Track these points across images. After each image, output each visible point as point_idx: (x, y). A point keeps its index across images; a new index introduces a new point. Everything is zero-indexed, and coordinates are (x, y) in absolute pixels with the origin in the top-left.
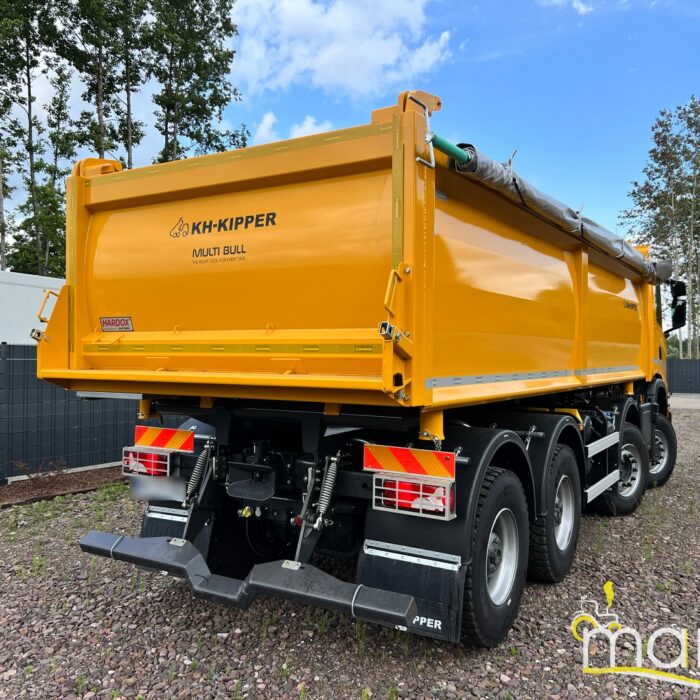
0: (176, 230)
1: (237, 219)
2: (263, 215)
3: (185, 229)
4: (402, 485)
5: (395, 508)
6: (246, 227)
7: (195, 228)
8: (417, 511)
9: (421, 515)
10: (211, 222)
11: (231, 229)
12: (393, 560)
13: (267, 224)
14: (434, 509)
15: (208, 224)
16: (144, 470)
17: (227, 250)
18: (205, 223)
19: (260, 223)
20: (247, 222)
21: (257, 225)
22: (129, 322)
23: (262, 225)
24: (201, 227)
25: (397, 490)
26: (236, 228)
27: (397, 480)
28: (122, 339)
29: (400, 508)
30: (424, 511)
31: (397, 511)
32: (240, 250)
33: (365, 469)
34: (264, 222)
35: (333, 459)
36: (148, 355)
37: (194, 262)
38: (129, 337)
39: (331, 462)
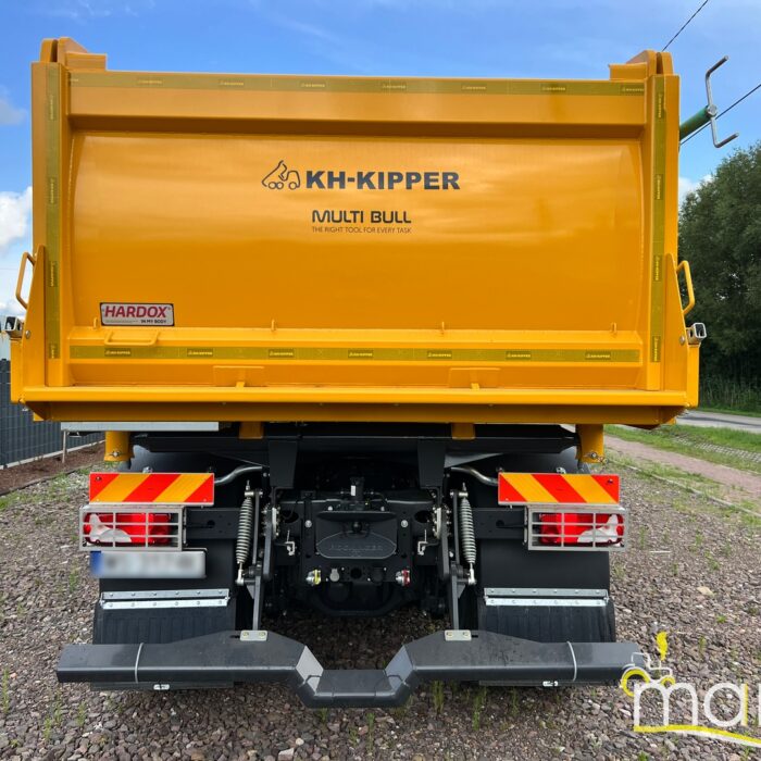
0: (275, 178)
1: (391, 175)
2: (437, 174)
3: (293, 178)
4: (569, 517)
5: (559, 545)
6: (409, 187)
7: (312, 178)
8: (590, 544)
9: (594, 549)
10: (342, 174)
11: (381, 187)
12: (525, 607)
13: (445, 187)
14: (605, 540)
15: (336, 175)
16: (127, 539)
17: (378, 217)
18: (331, 174)
19: (432, 184)
20: (409, 182)
21: (427, 187)
22: (168, 313)
23: (437, 187)
24: (324, 179)
25: (563, 524)
26: (391, 187)
27: (563, 512)
28: (161, 339)
29: (566, 545)
30: (598, 545)
31: (562, 548)
32: (400, 218)
33: (500, 503)
34: (440, 183)
35: (461, 494)
36: (218, 363)
37: (315, 229)
38: (170, 336)
39: (460, 500)
